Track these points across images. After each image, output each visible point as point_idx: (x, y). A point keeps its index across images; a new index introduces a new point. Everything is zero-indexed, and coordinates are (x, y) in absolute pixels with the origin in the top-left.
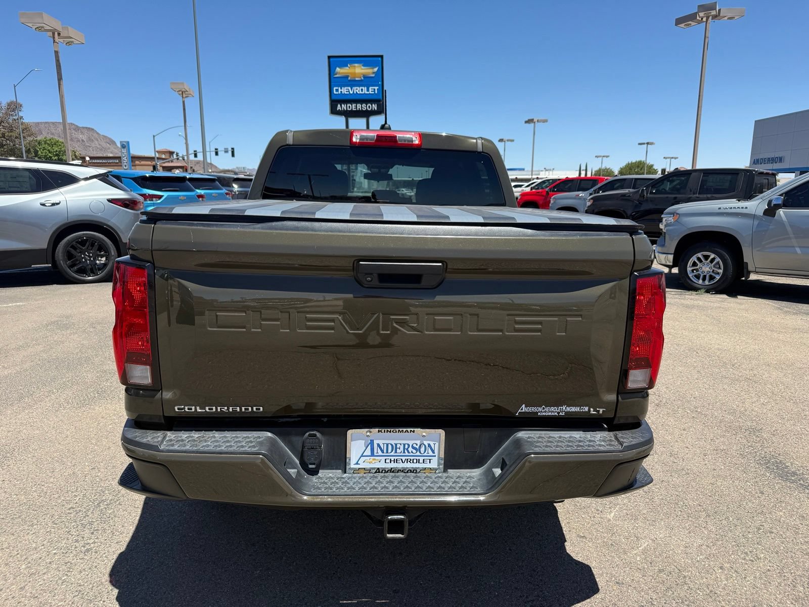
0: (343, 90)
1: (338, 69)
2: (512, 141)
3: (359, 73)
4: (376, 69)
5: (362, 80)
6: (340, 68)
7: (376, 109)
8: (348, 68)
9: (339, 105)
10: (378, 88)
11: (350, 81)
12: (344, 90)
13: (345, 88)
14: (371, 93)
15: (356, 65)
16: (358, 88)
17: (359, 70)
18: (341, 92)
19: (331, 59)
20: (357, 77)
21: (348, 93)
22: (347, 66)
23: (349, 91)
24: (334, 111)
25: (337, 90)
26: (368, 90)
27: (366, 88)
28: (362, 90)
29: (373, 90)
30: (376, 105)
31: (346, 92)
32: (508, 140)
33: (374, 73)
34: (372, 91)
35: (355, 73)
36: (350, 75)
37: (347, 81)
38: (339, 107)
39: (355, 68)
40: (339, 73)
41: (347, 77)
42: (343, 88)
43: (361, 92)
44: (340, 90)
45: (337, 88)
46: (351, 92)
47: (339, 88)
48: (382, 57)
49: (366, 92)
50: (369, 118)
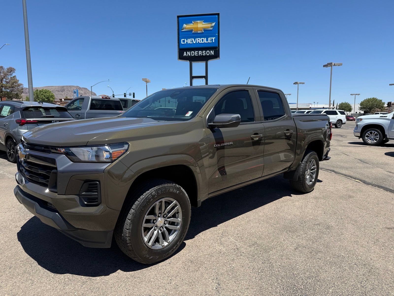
0: (188, 41)
1: (185, 26)
2: (304, 83)
3: (201, 27)
4: (213, 24)
5: (202, 33)
6: (186, 24)
8: (192, 24)
9: (185, 52)
10: (215, 38)
11: (194, 34)
12: (189, 41)
13: (190, 39)
14: (209, 42)
15: (198, 21)
16: (200, 39)
17: (201, 25)
18: (187, 42)
19: (180, 18)
20: (199, 31)
21: (192, 43)
22: (192, 23)
23: (193, 42)
24: (181, 57)
25: (184, 41)
26: (207, 40)
27: (205, 38)
28: (203, 40)
29: (211, 40)
30: (213, 51)
31: (191, 42)
32: (300, 83)
33: (212, 27)
34: (210, 41)
35: (197, 28)
36: (193, 29)
37: (192, 34)
38: (185, 54)
39: (198, 24)
40: (185, 28)
41: (192, 31)
42: (188, 39)
43: (202, 42)
44: (186, 41)
45: (184, 39)
46: (194, 42)
47: (186, 39)
48: (218, 14)
49: (206, 42)
50: (208, 61)
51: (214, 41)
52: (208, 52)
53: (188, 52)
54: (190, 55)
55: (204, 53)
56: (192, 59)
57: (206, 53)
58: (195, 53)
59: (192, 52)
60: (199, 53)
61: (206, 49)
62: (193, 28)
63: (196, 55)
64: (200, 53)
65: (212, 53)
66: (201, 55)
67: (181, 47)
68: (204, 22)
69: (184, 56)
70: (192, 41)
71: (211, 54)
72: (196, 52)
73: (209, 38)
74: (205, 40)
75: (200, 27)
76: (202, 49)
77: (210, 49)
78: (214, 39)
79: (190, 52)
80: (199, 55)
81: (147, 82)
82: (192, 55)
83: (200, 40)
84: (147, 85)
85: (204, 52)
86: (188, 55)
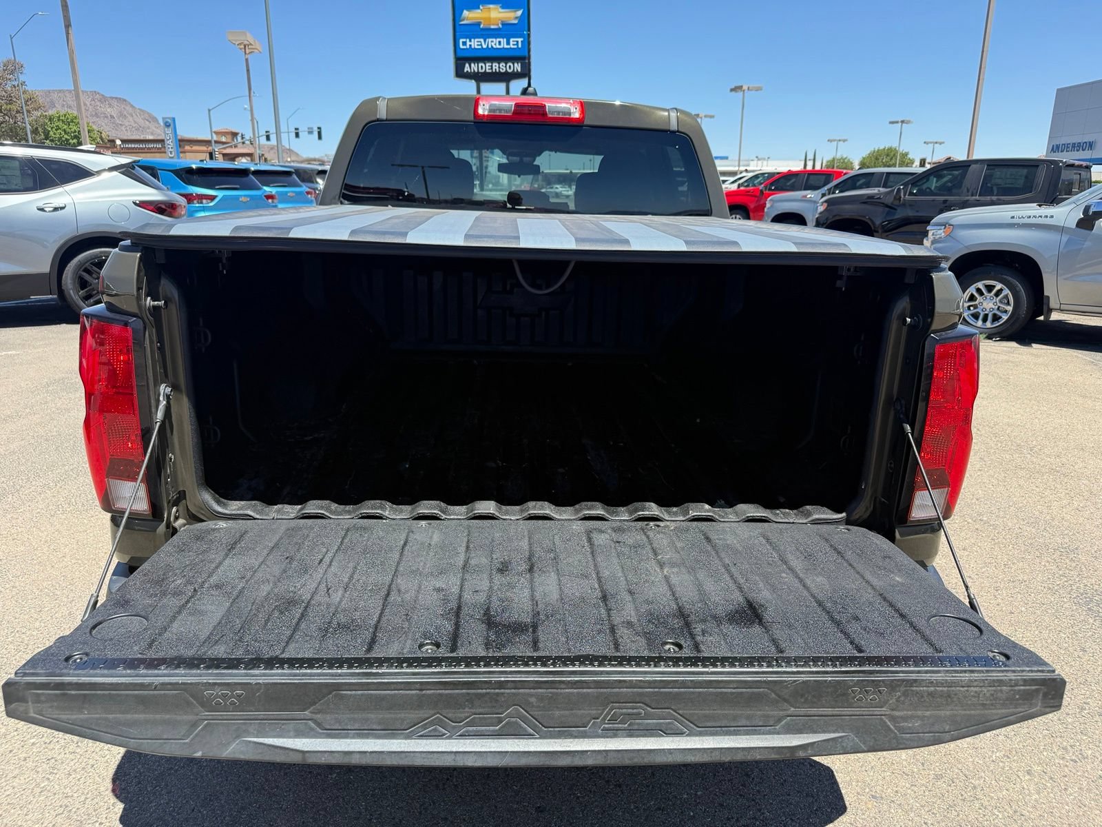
0: (472, 44)
1: (466, 13)
2: (712, 117)
3: (496, 19)
4: (519, 13)
5: (499, 29)
6: (468, 11)
7: (519, 70)
8: (479, 11)
9: (467, 65)
10: (522, 39)
11: (483, 29)
12: (475, 43)
13: (476, 40)
14: (512, 47)
15: (491, 6)
16: (494, 40)
17: (495, 14)
18: (470, 45)
20: (493, 25)
21: (480, 47)
22: (479, 8)
23: (481, 45)
24: (460, 73)
25: (464, 43)
26: (508, 43)
27: (505, 40)
28: (500, 42)
29: (515, 43)
30: (520, 64)
31: (478, 45)
32: (706, 116)
33: (516, 18)
34: (514, 45)
35: (490, 18)
36: (482, 21)
38: (467, 68)
39: (490, 11)
40: (467, 18)
41: (479, 24)
42: (473, 40)
43: (498, 46)
44: (468, 43)
45: (464, 40)
46: (485, 46)
47: (468, 40)
49: (506, 46)
51: (520, 46)
52: (510, 67)
53: (472, 65)
54: (476, 71)
55: (502, 67)
56: (480, 78)
57: (506, 67)
58: (486, 67)
59: (480, 65)
60: (494, 68)
61: (506, 59)
62: (481, 18)
63: (488, 71)
64: (496, 66)
65: (518, 67)
66: (498, 71)
67: (460, 54)
69: (465, 71)
70: (480, 43)
71: (515, 70)
72: (489, 66)
73: (511, 40)
74: (504, 44)
75: (494, 18)
76: (499, 59)
77: (513, 59)
78: (521, 41)
79: (476, 65)
80: (494, 70)
83: (495, 43)
85: (503, 65)
86: (472, 71)
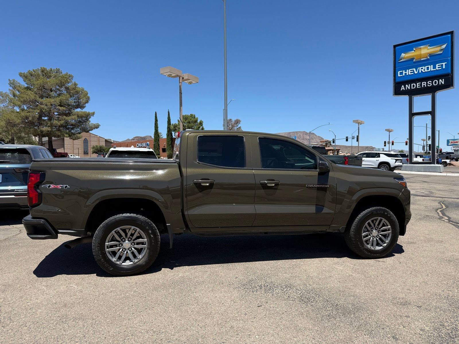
0: (407, 72)
1: (403, 55)
3: (425, 53)
4: (444, 46)
5: (428, 60)
7: (443, 83)
8: (413, 51)
9: (403, 86)
10: (446, 63)
11: (416, 62)
12: (409, 72)
13: (410, 70)
14: (437, 69)
15: (422, 47)
16: (424, 67)
17: (425, 51)
19: (398, 47)
20: (423, 58)
23: (414, 72)
24: (397, 92)
25: (401, 73)
26: (434, 67)
27: (432, 66)
28: (427, 68)
29: (441, 66)
30: (443, 80)
31: (411, 73)
33: (441, 50)
34: (438, 68)
35: (421, 54)
37: (412, 63)
38: (403, 88)
39: (421, 50)
40: (404, 58)
41: (413, 59)
42: (407, 70)
43: (426, 71)
44: (404, 72)
46: (416, 73)
47: (404, 71)
48: (452, 33)
49: (432, 70)
50: (436, 93)
51: (444, 67)
52: (435, 83)
53: (407, 85)
54: (409, 88)
56: (411, 93)
57: (432, 83)
58: (417, 85)
59: (412, 85)
60: (423, 85)
61: (432, 78)
62: (415, 56)
63: (418, 87)
64: (424, 84)
65: (442, 82)
66: (426, 86)
67: (397, 80)
68: (430, 46)
69: (401, 90)
70: (413, 71)
71: (440, 84)
72: (419, 84)
73: (437, 65)
74: (431, 68)
75: (424, 54)
76: (426, 79)
77: (438, 77)
78: (445, 64)
79: (409, 85)
80: (423, 86)
81: (359, 123)
82: (412, 88)
83: (424, 69)
84: (359, 128)
85: (430, 82)
86: (406, 89)
